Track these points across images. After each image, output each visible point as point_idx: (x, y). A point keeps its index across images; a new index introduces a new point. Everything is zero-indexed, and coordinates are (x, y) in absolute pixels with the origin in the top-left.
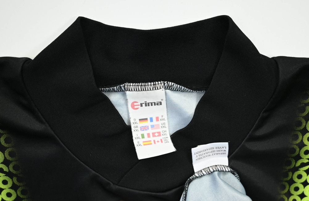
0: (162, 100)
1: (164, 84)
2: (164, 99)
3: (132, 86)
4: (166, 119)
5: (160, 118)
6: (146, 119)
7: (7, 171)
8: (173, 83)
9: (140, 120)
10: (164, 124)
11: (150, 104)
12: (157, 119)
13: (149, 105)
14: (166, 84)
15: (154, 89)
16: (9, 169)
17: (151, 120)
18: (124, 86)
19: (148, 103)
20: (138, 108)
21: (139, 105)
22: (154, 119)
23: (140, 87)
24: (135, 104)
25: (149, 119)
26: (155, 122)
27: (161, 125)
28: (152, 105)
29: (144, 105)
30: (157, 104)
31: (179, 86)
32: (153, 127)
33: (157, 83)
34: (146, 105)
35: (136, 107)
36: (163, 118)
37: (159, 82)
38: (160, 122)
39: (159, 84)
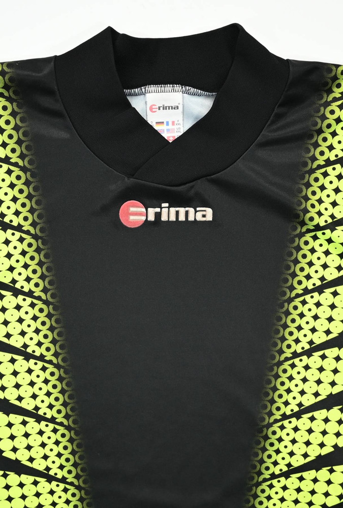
0: (179, 104)
1: (182, 88)
2: (181, 103)
3: (152, 88)
4: (182, 124)
5: (176, 122)
6: (163, 123)
7: (22, 165)
8: (190, 88)
9: (157, 123)
10: (180, 128)
11: (168, 108)
12: (173, 123)
13: (166, 109)
14: (184, 88)
15: (173, 91)
16: (24, 163)
17: (168, 124)
18: (145, 88)
19: (166, 107)
20: (155, 112)
21: (156, 108)
22: (170, 123)
23: (160, 88)
24: (153, 107)
25: (165, 123)
26: (170, 127)
27: (176, 130)
28: (169, 109)
29: (161, 108)
30: (174, 108)
31: (195, 90)
32: (168, 130)
33: (175, 86)
34: (163, 109)
35: (154, 110)
36: (179, 123)
37: (178, 85)
38: (175, 127)
39: (178, 87)
